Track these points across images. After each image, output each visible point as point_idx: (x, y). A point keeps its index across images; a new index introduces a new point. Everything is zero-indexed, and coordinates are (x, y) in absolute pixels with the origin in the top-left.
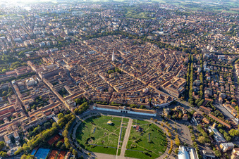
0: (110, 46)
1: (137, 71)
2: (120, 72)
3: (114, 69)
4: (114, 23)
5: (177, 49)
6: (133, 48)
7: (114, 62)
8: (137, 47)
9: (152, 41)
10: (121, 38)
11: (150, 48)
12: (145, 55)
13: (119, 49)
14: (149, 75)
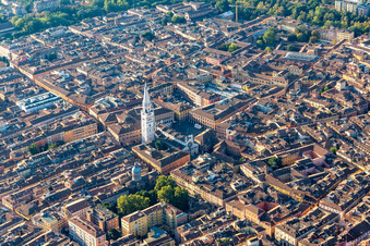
0: (136, 61)
1: (279, 188)
2: (183, 202)
3: (148, 184)
6: (255, 69)
7: (152, 145)
8: (278, 60)
9: (362, 20)
10: (193, 20)
11: (346, 60)
12: (320, 98)
13: (180, 78)
14: (343, 208)
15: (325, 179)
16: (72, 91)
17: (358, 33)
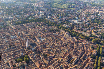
0: (31, 31)
2: (28, 61)
4: (41, 12)
5: (88, 39)
6: (48, 36)
7: (27, 48)
8: (52, 34)
9: (67, 29)
10: (41, 25)
11: (62, 36)
12: (56, 43)
13: (36, 36)
14: (54, 68)
15: (53, 60)
16: (19, 36)
17: (66, 31)
